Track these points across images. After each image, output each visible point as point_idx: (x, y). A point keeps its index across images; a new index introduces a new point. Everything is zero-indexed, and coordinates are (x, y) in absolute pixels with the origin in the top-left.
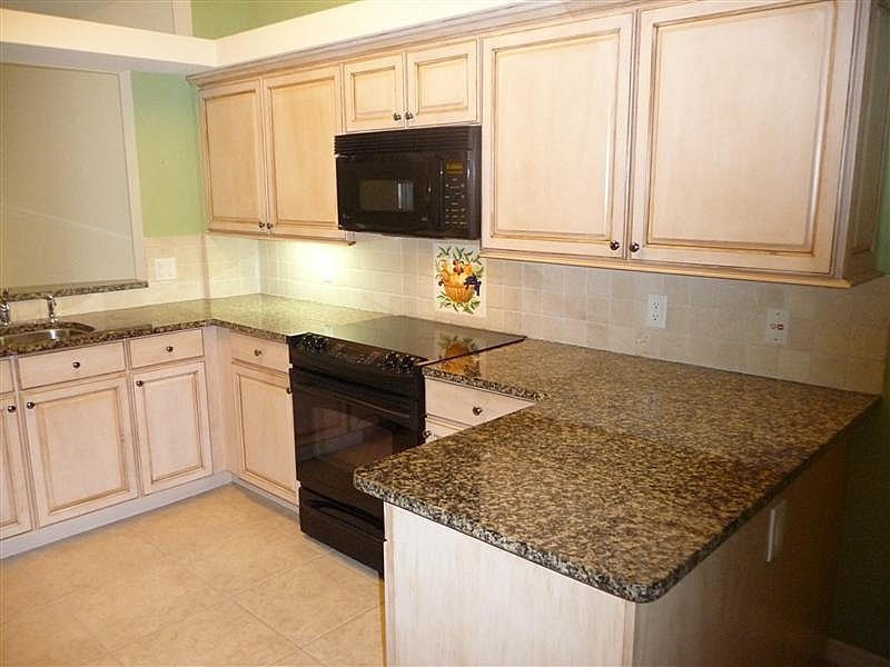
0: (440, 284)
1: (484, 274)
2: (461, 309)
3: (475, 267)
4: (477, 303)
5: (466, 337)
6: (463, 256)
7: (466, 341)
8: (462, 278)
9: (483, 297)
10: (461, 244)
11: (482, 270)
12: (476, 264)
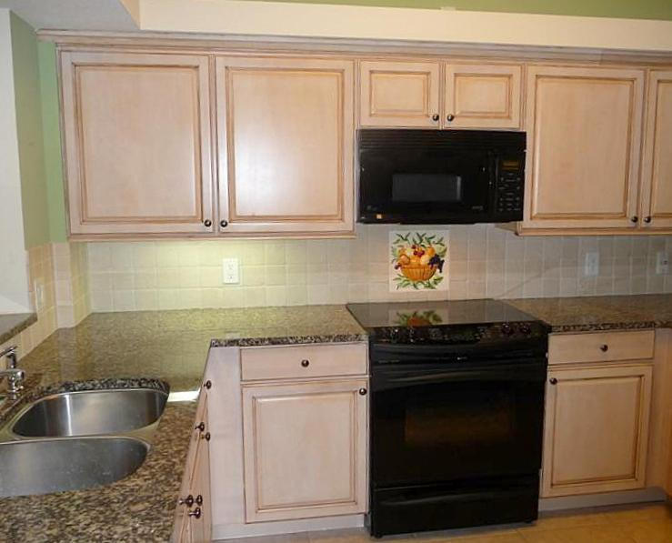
0: (397, 268)
1: (447, 253)
2: (421, 287)
3: (437, 249)
4: (440, 279)
5: (427, 310)
6: (424, 240)
7: (429, 314)
8: (425, 259)
9: (445, 273)
10: (423, 229)
11: (445, 250)
12: (439, 246)
